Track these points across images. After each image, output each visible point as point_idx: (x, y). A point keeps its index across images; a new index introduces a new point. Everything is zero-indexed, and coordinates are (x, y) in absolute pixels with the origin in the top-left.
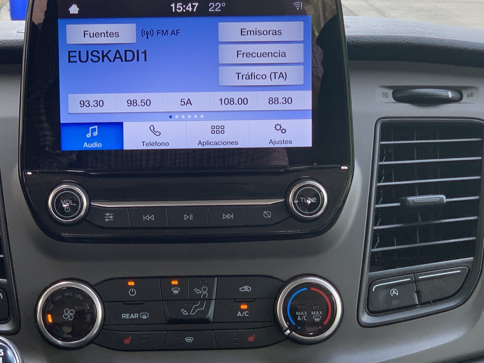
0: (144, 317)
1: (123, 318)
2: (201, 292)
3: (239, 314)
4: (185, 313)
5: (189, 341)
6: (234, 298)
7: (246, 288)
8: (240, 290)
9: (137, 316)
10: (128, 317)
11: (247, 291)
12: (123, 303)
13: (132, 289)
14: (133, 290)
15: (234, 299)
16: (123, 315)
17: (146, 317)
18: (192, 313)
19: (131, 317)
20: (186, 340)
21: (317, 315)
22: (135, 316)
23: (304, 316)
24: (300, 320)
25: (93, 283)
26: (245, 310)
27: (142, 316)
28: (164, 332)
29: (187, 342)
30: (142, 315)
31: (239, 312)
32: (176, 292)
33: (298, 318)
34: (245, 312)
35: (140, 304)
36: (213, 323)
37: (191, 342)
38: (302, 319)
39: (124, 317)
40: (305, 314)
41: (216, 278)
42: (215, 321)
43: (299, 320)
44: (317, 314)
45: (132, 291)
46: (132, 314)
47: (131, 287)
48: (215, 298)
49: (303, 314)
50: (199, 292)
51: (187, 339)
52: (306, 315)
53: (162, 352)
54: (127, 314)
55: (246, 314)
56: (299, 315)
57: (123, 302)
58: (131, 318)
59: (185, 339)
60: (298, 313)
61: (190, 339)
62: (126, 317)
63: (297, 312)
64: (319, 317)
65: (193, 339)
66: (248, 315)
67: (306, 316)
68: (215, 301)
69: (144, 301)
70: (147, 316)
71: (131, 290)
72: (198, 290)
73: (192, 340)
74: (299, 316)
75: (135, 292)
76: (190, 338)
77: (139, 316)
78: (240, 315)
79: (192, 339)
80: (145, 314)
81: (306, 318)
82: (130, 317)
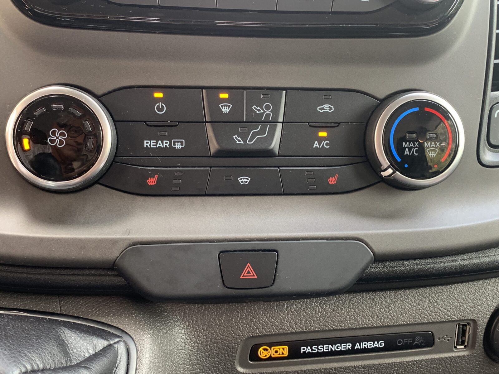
0: (178, 146)
1: (145, 146)
2: (262, 111)
3: (316, 144)
4: (239, 141)
5: (244, 182)
6: (309, 121)
7: (326, 108)
8: (318, 110)
9: (167, 145)
10: (153, 145)
11: (328, 112)
12: (147, 125)
13: (160, 103)
14: (162, 105)
15: (309, 123)
16: (145, 141)
17: (181, 146)
18: (248, 142)
19: (158, 145)
20: (240, 181)
21: (433, 147)
22: (165, 144)
23: (414, 149)
24: (409, 154)
25: (99, 92)
26: (324, 139)
27: (174, 145)
28: (207, 168)
29: (242, 183)
30: (175, 142)
31: (316, 142)
32: (226, 110)
33: (406, 151)
34: (325, 141)
35: (172, 126)
36: (278, 156)
37: (247, 183)
38: (411, 154)
39: (147, 146)
40: (415, 146)
41: (284, 92)
42: (281, 155)
43: (406, 154)
44: (432, 145)
45: (160, 107)
46: (160, 142)
47: (158, 100)
48: (282, 121)
49: (413, 146)
50: (259, 110)
51: (241, 179)
52: (417, 147)
53: (203, 198)
54: (152, 141)
55: (326, 146)
56: (407, 147)
57: (145, 122)
58: (157, 147)
59: (239, 179)
60: (406, 144)
61: (246, 180)
62: (150, 145)
63: (404, 143)
64: (436, 151)
65: (250, 179)
66: (329, 147)
67: (417, 149)
68: (283, 125)
69: (179, 122)
70: (183, 145)
71: (158, 104)
72: (259, 108)
73: (248, 181)
74: (407, 149)
75: (164, 107)
76: (245, 178)
77: (170, 145)
78: (318, 146)
79: (248, 179)
80: (179, 142)
81: (417, 151)
82: (156, 145)
